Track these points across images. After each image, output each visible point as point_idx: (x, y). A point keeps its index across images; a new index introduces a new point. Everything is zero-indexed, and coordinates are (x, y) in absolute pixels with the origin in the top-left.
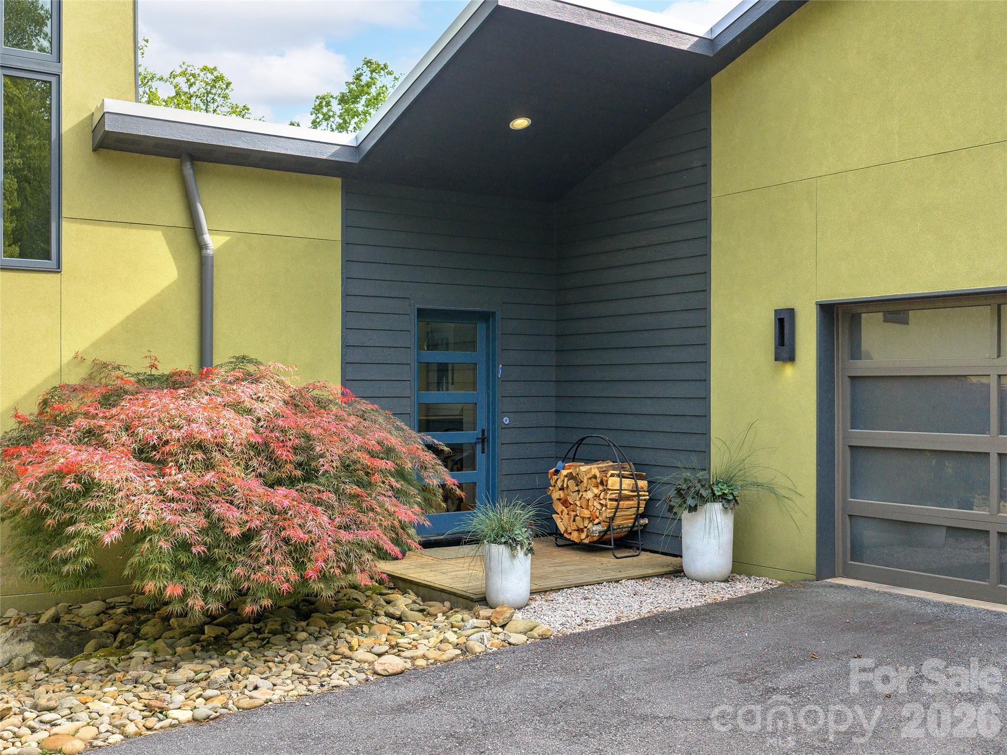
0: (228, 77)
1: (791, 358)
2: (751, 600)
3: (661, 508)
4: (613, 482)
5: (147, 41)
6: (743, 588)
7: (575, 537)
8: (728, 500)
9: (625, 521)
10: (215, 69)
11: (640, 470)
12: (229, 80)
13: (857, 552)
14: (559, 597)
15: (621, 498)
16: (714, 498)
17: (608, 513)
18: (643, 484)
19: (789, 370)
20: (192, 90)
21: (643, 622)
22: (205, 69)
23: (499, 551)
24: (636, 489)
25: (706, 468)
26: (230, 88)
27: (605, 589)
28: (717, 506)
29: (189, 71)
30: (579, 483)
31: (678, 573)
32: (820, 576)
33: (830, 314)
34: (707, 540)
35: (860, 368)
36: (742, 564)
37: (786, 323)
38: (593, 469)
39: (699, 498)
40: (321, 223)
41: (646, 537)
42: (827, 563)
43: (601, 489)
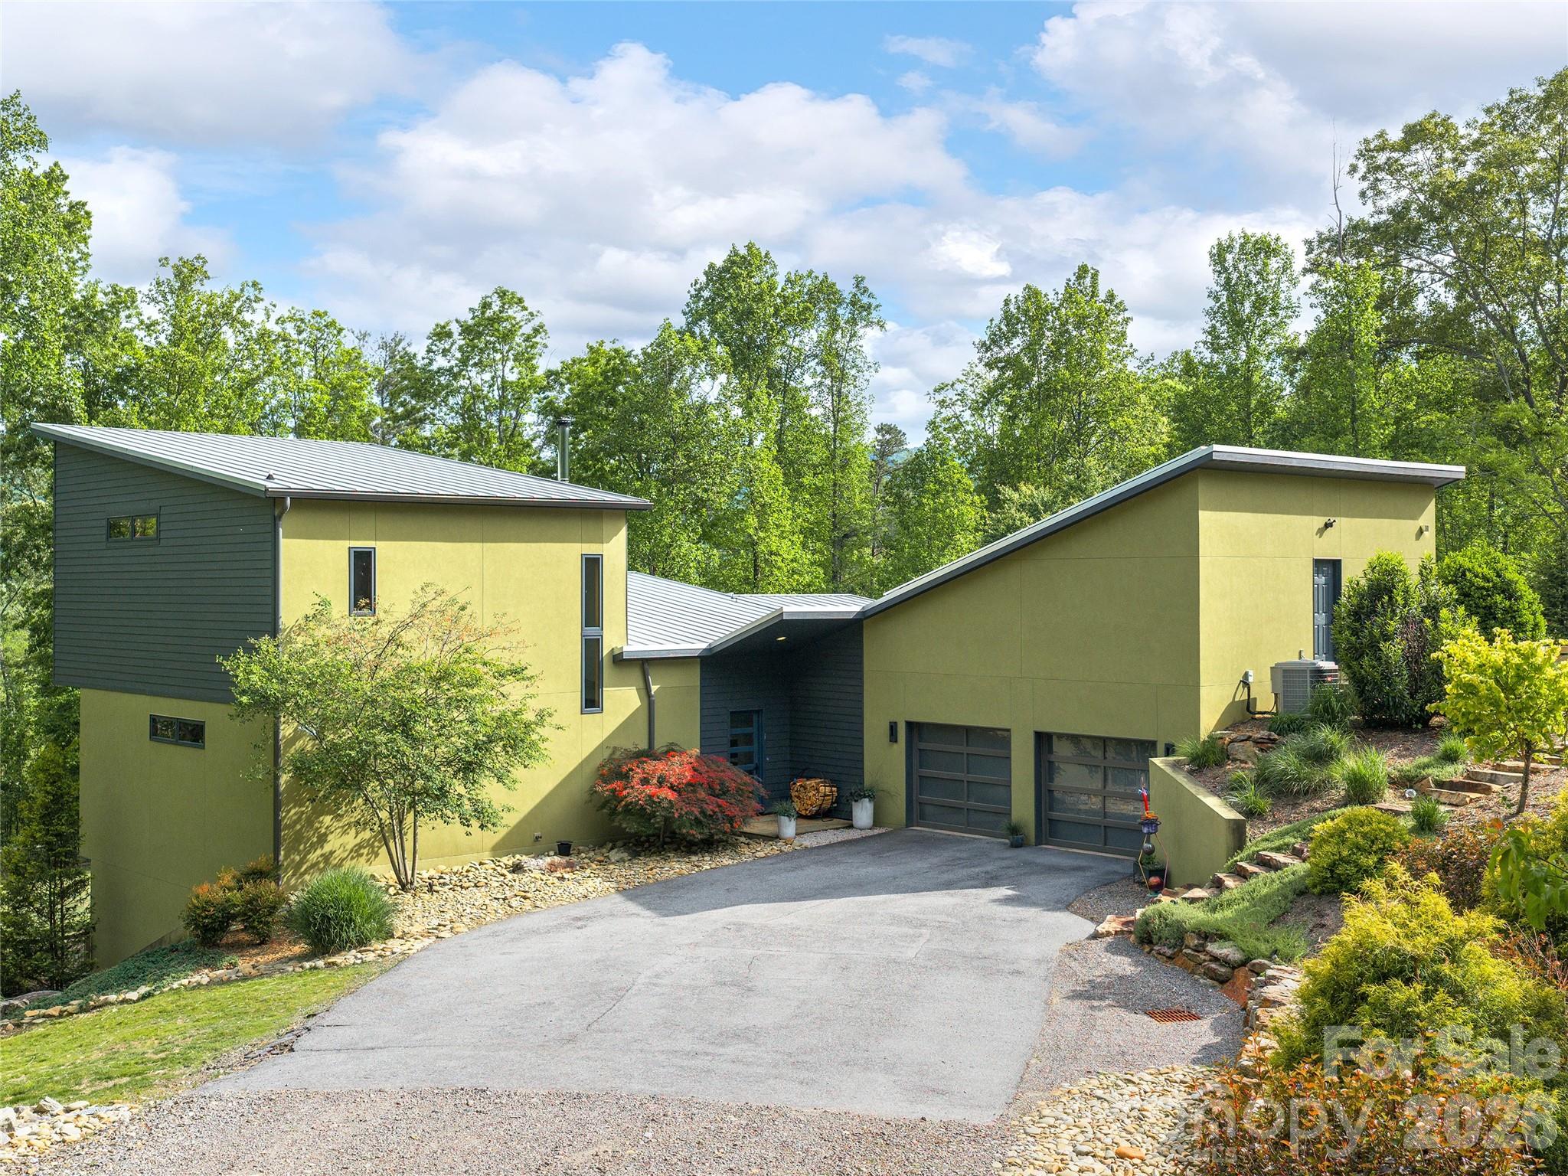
0: (340, 323)
1: (896, 741)
2: (879, 835)
3: (844, 800)
4: (822, 789)
5: (274, 306)
6: (877, 831)
7: (803, 813)
8: (871, 797)
9: (826, 806)
10: (326, 313)
11: (833, 782)
12: (342, 326)
13: (922, 816)
14: (805, 836)
15: (825, 795)
16: (865, 797)
17: (819, 803)
18: (834, 789)
19: (895, 746)
20: (301, 338)
21: (839, 843)
22: (317, 314)
23: (784, 819)
24: (831, 791)
25: (862, 783)
26: (342, 334)
27: (822, 833)
28: (867, 800)
29: (297, 316)
30: (805, 789)
31: (851, 826)
32: (907, 826)
33: (910, 725)
34: (863, 813)
35: (923, 745)
36: (877, 822)
37: (893, 728)
38: (812, 782)
39: (859, 796)
40: (693, 678)
41: (836, 812)
42: (910, 821)
43: (816, 791)
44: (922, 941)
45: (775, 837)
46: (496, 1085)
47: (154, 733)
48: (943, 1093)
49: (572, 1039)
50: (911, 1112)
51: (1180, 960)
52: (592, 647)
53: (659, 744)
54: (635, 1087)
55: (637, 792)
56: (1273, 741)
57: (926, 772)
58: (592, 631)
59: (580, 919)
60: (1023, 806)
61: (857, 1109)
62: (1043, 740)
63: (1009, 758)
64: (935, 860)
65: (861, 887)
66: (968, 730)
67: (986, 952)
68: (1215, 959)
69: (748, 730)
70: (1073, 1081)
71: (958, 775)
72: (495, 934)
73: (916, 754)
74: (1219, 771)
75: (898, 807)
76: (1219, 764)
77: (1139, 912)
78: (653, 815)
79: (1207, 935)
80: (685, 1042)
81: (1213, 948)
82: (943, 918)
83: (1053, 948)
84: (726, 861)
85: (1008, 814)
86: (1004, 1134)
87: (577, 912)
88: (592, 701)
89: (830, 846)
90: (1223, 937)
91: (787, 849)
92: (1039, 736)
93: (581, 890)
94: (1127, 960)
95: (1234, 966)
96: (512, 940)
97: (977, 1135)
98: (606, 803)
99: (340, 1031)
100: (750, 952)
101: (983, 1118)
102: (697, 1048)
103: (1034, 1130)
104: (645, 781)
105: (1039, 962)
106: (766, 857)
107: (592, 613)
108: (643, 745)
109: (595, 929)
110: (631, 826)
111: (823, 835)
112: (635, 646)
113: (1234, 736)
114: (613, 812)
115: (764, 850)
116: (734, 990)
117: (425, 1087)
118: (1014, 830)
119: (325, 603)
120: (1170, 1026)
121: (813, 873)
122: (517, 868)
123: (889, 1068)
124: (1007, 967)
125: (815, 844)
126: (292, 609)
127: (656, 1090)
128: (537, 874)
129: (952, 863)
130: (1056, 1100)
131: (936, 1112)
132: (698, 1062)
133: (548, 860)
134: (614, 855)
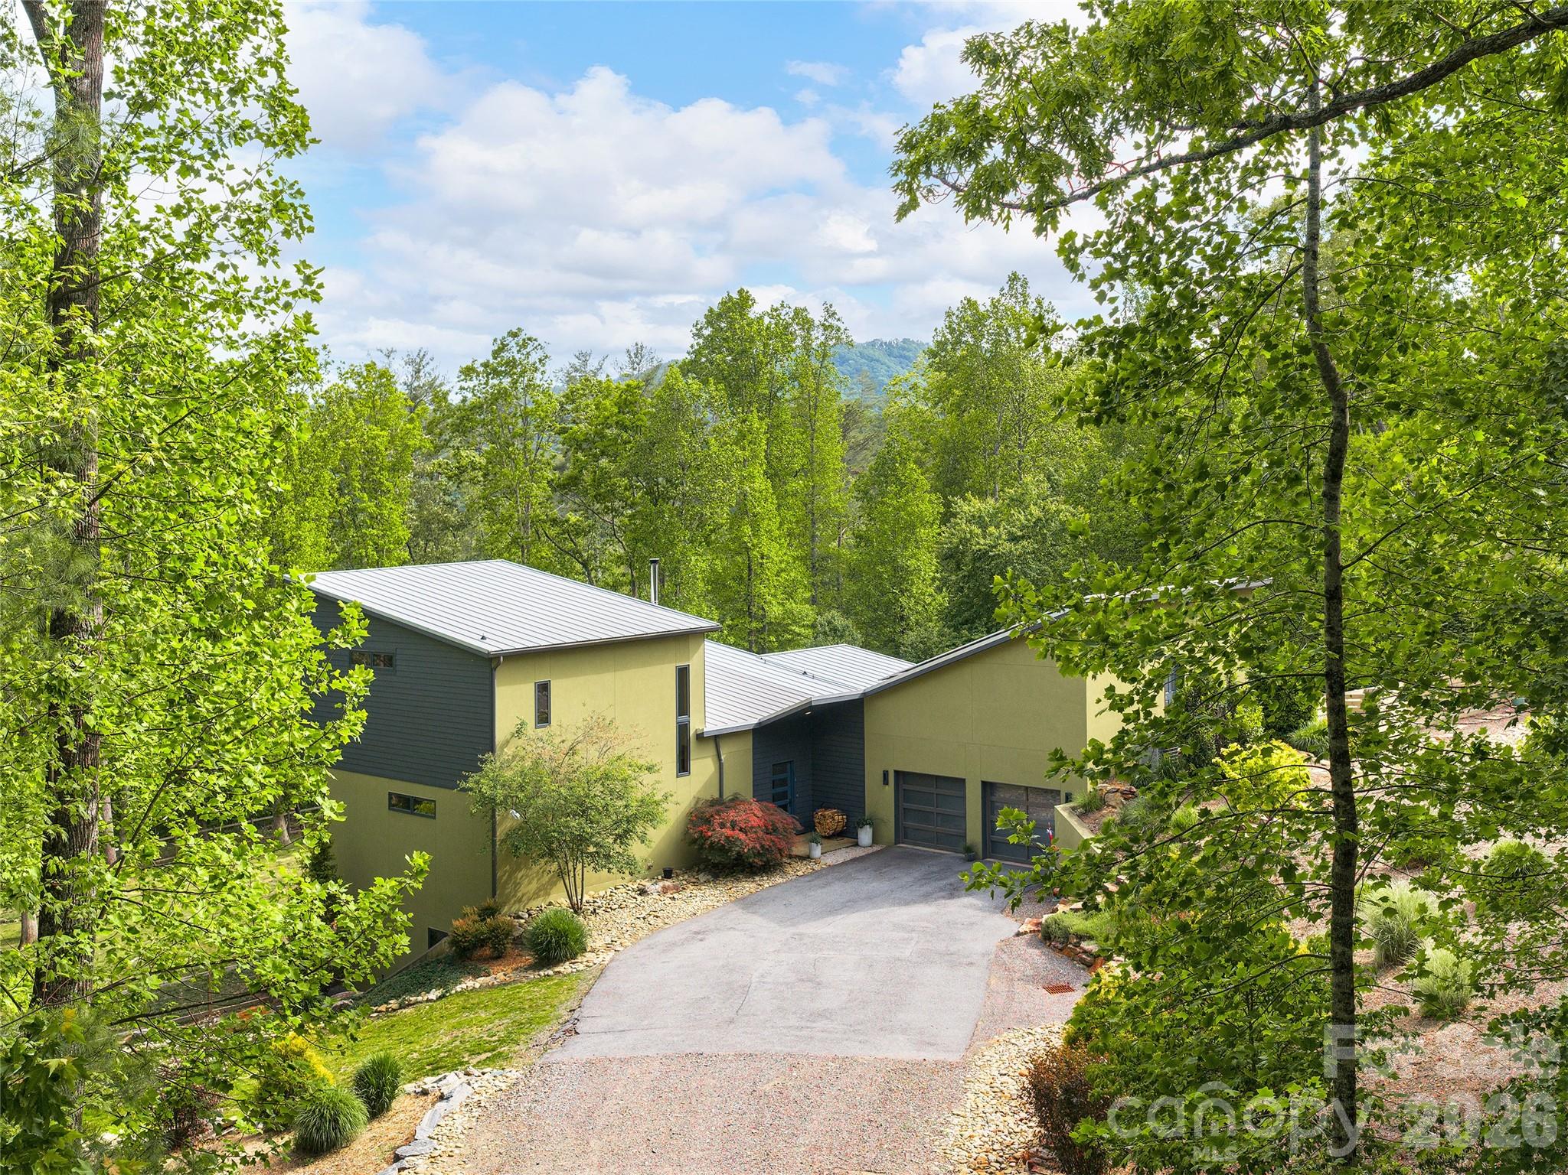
1: (888, 784)
2: (877, 852)
3: (851, 825)
4: (836, 816)
6: (876, 848)
7: (825, 836)
8: (871, 825)
9: (839, 829)
11: (844, 812)
13: (906, 836)
14: (828, 855)
15: (839, 821)
16: (866, 824)
17: (835, 827)
18: (844, 817)
19: (887, 788)
21: (851, 860)
23: (813, 842)
24: (843, 819)
25: (864, 814)
28: (868, 826)
30: (824, 817)
31: (857, 845)
32: (896, 844)
33: (897, 773)
34: (865, 835)
35: (907, 787)
36: (875, 841)
37: (886, 774)
38: (828, 813)
39: (862, 824)
40: (747, 744)
41: (846, 834)
42: (897, 842)
43: (832, 819)
44: (913, 943)
45: (807, 858)
46: (707, 1051)
47: (391, 806)
48: (932, 1045)
49: (732, 1021)
50: (919, 1056)
51: (1066, 951)
52: (683, 729)
53: (727, 794)
54: (778, 1048)
55: (719, 834)
56: (1133, 793)
57: (906, 805)
58: (683, 718)
59: (698, 933)
60: (974, 832)
61: (891, 1056)
62: (988, 787)
63: (964, 798)
64: (916, 875)
65: (871, 900)
66: (937, 778)
67: (952, 949)
68: (1085, 952)
69: (782, 776)
70: (1000, 1034)
71: (928, 808)
72: (650, 947)
73: (901, 793)
74: (1098, 815)
75: (889, 831)
76: (1099, 809)
77: (1045, 917)
78: (730, 850)
79: (1082, 937)
80: (793, 1021)
81: (1085, 945)
82: (924, 924)
83: (992, 944)
84: (779, 880)
85: (964, 836)
86: (965, 1067)
87: (695, 927)
88: (683, 766)
89: (845, 863)
90: (1090, 938)
91: (817, 867)
92: (984, 784)
93: (690, 909)
94: (1037, 951)
95: (1096, 956)
96: (664, 951)
97: (951, 1067)
98: (695, 841)
99: (598, 1020)
100: (812, 956)
101: (954, 1058)
102: (803, 1024)
103: (979, 1063)
104: (722, 826)
105: (983, 955)
106: (804, 876)
107: (683, 707)
108: (716, 795)
109: (712, 940)
110: (716, 859)
111: (838, 853)
112: (711, 727)
113: (1109, 788)
114: (701, 847)
115: (802, 868)
116: (810, 984)
117: (669, 1052)
118: (968, 850)
119: (523, 724)
120: (1057, 996)
121: (838, 890)
122: (643, 892)
123: (904, 1031)
124: (965, 960)
125: (835, 863)
126: (503, 728)
127: (788, 1050)
128: (656, 896)
129: (927, 878)
130: (991, 1046)
131: (931, 1055)
132: (804, 1033)
133: (661, 884)
134: (702, 877)
